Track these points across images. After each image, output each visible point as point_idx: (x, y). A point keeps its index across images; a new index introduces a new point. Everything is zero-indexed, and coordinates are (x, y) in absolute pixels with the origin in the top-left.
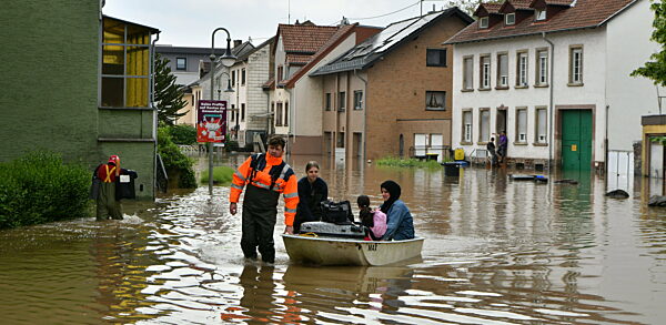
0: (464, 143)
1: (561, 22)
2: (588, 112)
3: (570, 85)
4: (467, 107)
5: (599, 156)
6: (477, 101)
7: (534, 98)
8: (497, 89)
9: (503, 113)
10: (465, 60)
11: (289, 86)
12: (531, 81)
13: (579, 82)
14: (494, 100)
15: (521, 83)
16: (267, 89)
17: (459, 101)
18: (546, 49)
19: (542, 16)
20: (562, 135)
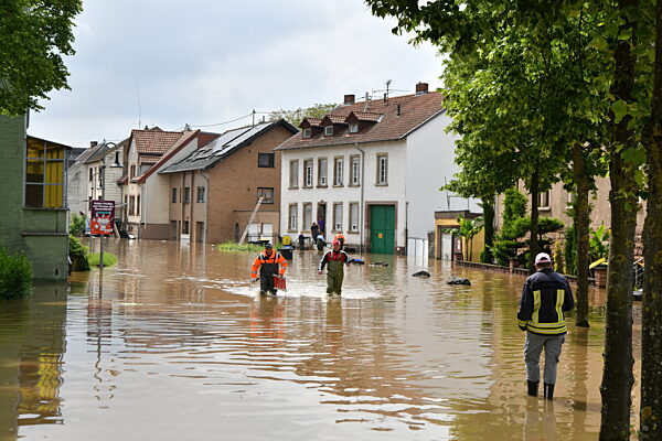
0: (290, 231)
1: (371, 135)
2: (390, 208)
3: (378, 184)
4: (293, 201)
5: (400, 242)
6: (301, 196)
7: (348, 195)
8: (319, 187)
9: (322, 207)
10: (292, 163)
11: (142, 181)
12: (346, 181)
13: (384, 183)
14: (315, 196)
15: (337, 183)
16: (121, 184)
17: (287, 197)
18: (358, 156)
19: (354, 129)
20: (370, 226)
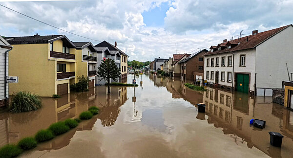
0: (207, 78)
1: (235, 49)
2: (247, 76)
3: (240, 66)
4: (208, 70)
6: (210, 69)
7: (227, 69)
8: (216, 66)
9: (217, 73)
10: (207, 60)
11: (174, 65)
12: (226, 65)
13: (243, 65)
14: (215, 69)
15: (223, 65)
16: (172, 65)
17: (206, 69)
18: (231, 56)
19: (230, 47)
20: (236, 80)
